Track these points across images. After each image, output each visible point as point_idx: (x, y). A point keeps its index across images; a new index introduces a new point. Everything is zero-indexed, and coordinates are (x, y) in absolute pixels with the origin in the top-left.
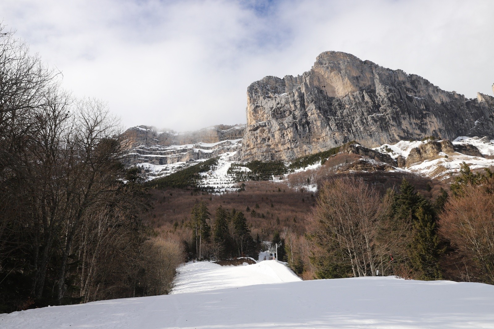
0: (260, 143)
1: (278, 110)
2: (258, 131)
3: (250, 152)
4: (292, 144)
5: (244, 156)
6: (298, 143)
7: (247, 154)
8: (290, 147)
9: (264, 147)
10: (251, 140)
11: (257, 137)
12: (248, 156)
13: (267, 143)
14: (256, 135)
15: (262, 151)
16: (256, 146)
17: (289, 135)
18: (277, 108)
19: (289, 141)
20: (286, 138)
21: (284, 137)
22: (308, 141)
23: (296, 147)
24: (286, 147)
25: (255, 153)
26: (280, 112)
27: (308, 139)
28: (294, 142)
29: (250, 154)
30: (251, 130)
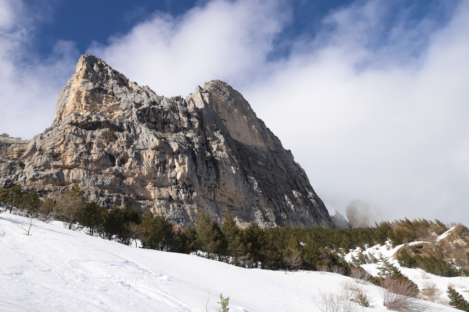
0: (97, 162)
1: (152, 113)
2: (98, 133)
3: (60, 175)
4: (181, 191)
5: (33, 179)
6: (195, 194)
7: (47, 176)
8: (174, 197)
9: (107, 174)
10: (71, 145)
11: (91, 144)
12: (45, 183)
13: (117, 167)
14: (88, 139)
15: (99, 182)
16: (82, 165)
17: (176, 169)
18: (153, 109)
19: (174, 181)
20: (170, 174)
21: (165, 168)
22: (212, 197)
23: (189, 201)
24: (164, 192)
25: (74, 181)
26: (154, 120)
27: (213, 194)
28: (186, 188)
29: (55, 180)
30: (77, 124)
